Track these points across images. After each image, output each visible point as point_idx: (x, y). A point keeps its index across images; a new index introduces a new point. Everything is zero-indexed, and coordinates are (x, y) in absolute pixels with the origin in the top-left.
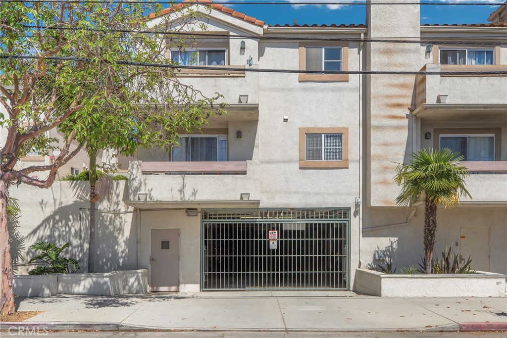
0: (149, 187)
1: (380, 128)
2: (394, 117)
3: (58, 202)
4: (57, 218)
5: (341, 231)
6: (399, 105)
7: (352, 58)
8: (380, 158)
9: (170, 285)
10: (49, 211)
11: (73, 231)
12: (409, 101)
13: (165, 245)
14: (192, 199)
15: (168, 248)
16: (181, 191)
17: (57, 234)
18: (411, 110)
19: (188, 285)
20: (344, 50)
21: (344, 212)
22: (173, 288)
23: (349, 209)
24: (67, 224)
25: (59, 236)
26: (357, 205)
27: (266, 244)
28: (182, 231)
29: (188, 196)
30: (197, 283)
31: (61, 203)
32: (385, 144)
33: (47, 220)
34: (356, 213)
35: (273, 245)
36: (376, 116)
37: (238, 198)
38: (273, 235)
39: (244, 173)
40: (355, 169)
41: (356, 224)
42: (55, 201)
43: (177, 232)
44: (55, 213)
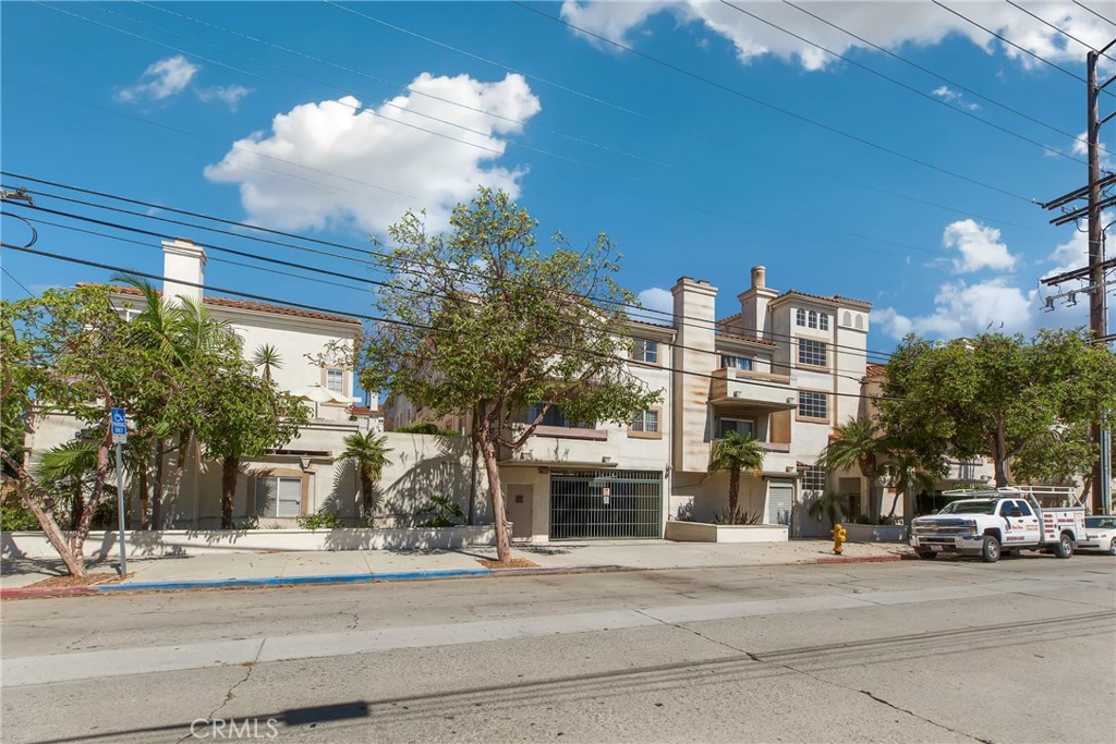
0: (530, 447)
1: (689, 410)
2: (698, 403)
3: (419, 455)
4: (418, 471)
5: (657, 489)
6: (701, 394)
7: (665, 354)
8: (690, 434)
9: (522, 536)
10: (410, 464)
11: (434, 484)
12: (707, 391)
13: (519, 499)
14: (564, 459)
15: (521, 501)
16: (556, 452)
17: (417, 487)
18: (710, 399)
19: (539, 537)
20: (660, 346)
21: (657, 474)
22: (525, 539)
23: (661, 472)
24: (427, 478)
25: (420, 489)
26: (668, 470)
27: (601, 499)
28: (536, 488)
29: (561, 457)
30: (545, 534)
31: (423, 456)
32: (692, 423)
33: (408, 474)
34: (667, 476)
35: (606, 501)
36: (687, 401)
37: (600, 461)
38: (607, 492)
39: (605, 440)
40: (666, 440)
41: (666, 484)
42: (417, 453)
43: (530, 488)
44: (417, 466)
